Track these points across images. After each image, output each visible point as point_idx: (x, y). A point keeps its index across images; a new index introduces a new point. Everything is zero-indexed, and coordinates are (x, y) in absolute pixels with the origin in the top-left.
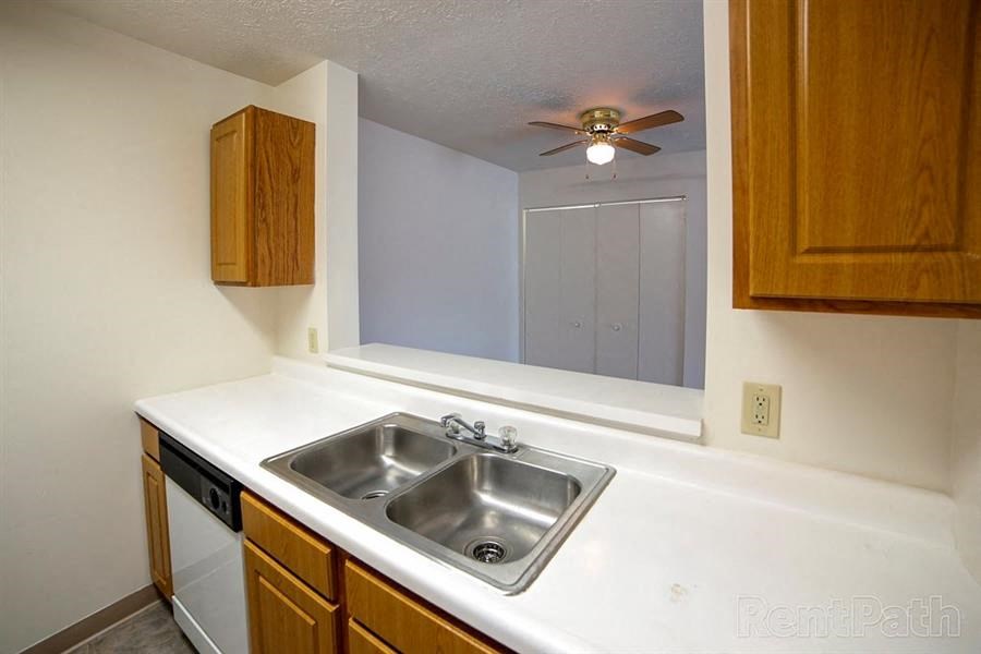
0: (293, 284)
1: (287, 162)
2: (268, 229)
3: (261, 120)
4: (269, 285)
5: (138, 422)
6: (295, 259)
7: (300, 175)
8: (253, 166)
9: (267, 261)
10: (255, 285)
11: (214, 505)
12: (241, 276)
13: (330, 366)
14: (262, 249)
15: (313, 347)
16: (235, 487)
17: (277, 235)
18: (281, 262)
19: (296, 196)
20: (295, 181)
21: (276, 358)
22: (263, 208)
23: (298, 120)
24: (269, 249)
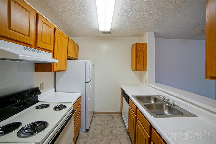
0: (143, 71)
1: (142, 50)
2: (139, 61)
3: (137, 44)
4: (139, 71)
5: (121, 89)
6: (143, 66)
7: (144, 53)
8: (136, 52)
9: (138, 67)
10: (136, 71)
11: (127, 100)
12: (134, 69)
13: (148, 86)
14: (138, 65)
15: (146, 82)
16: (129, 98)
17: (140, 62)
18: (141, 67)
19: (143, 56)
20: (143, 54)
21: (141, 84)
22: (138, 58)
23: (143, 43)
24: (139, 65)
